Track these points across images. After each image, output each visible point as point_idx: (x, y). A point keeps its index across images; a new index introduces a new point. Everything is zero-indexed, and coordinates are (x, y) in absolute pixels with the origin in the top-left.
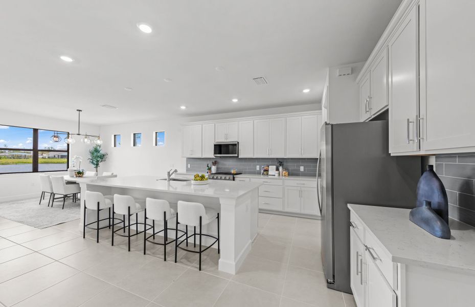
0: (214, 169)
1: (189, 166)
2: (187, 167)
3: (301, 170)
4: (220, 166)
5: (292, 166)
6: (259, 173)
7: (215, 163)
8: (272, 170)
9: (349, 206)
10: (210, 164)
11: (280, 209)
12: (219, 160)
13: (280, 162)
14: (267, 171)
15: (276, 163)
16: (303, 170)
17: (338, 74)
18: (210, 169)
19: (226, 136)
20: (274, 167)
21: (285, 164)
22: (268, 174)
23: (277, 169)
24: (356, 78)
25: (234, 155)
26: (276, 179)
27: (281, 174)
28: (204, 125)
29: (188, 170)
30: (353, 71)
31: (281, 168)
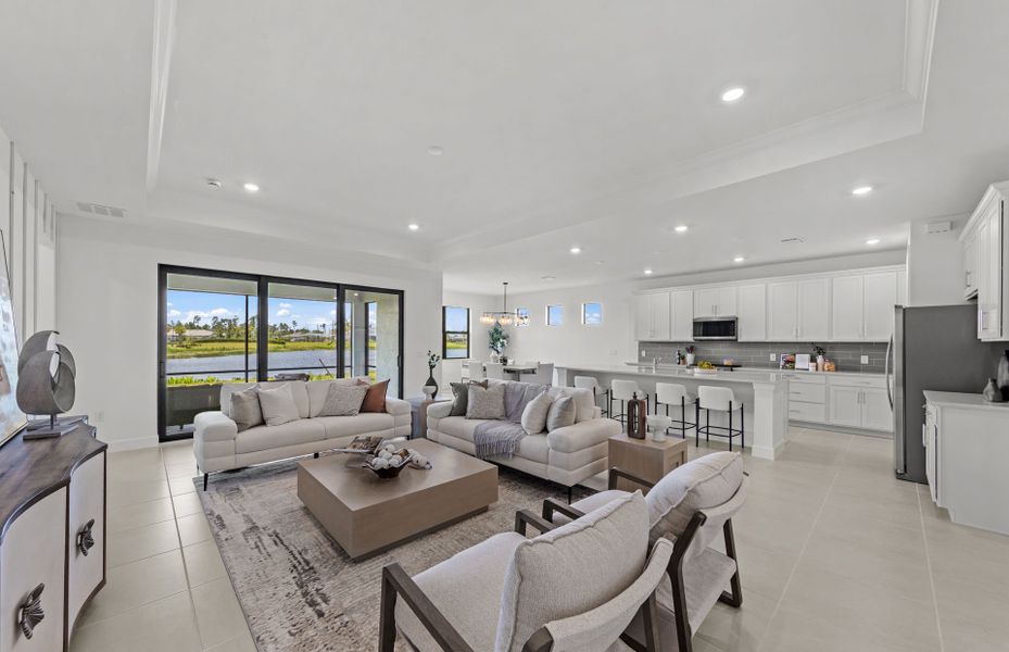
0: (690, 358)
1: (644, 353)
2: (640, 355)
3: (862, 362)
4: (700, 354)
5: (841, 355)
6: (776, 366)
7: (691, 349)
8: (802, 361)
9: (925, 393)
10: (683, 350)
11: (821, 420)
12: (698, 346)
13: (819, 349)
14: (793, 362)
15: (811, 351)
16: (867, 362)
17: (927, 231)
18: (683, 358)
19: (715, 308)
20: (807, 357)
21: (828, 352)
22: (793, 368)
23: (813, 360)
24: (958, 236)
25: (731, 338)
26: (812, 374)
27: (820, 367)
28: (673, 294)
29: (641, 359)
30: (952, 226)
31: (820, 359)
